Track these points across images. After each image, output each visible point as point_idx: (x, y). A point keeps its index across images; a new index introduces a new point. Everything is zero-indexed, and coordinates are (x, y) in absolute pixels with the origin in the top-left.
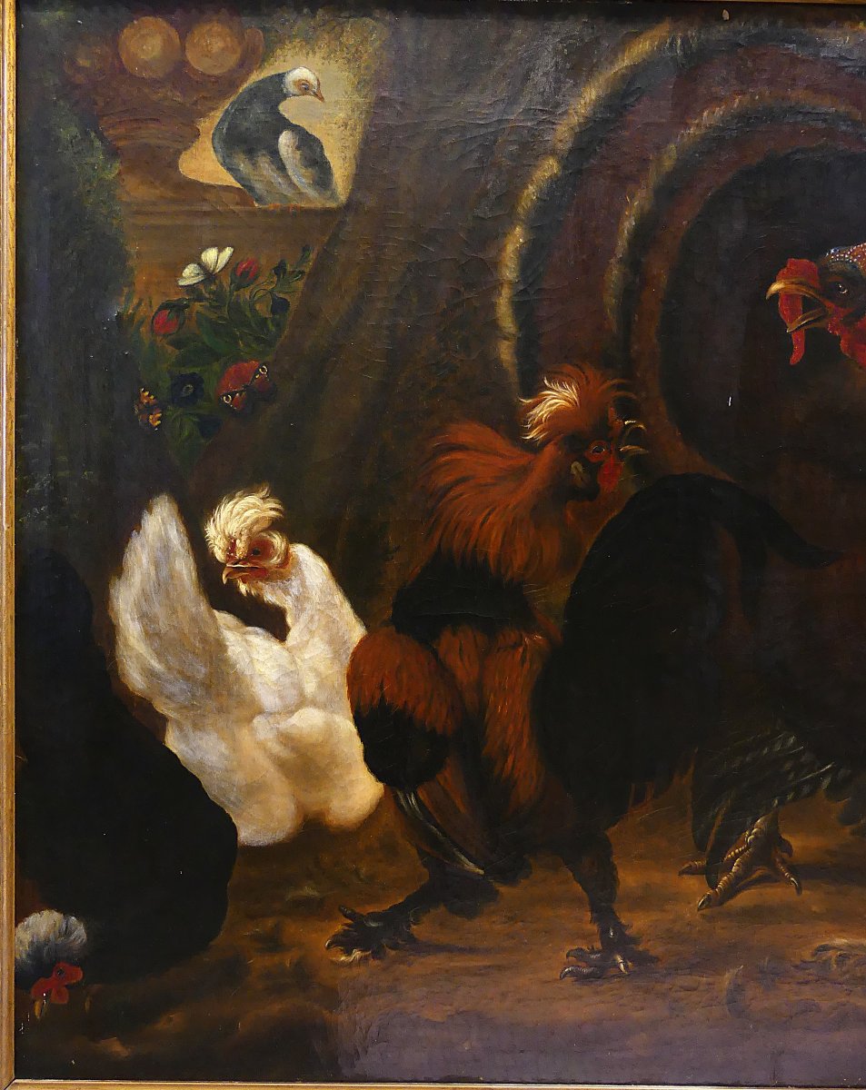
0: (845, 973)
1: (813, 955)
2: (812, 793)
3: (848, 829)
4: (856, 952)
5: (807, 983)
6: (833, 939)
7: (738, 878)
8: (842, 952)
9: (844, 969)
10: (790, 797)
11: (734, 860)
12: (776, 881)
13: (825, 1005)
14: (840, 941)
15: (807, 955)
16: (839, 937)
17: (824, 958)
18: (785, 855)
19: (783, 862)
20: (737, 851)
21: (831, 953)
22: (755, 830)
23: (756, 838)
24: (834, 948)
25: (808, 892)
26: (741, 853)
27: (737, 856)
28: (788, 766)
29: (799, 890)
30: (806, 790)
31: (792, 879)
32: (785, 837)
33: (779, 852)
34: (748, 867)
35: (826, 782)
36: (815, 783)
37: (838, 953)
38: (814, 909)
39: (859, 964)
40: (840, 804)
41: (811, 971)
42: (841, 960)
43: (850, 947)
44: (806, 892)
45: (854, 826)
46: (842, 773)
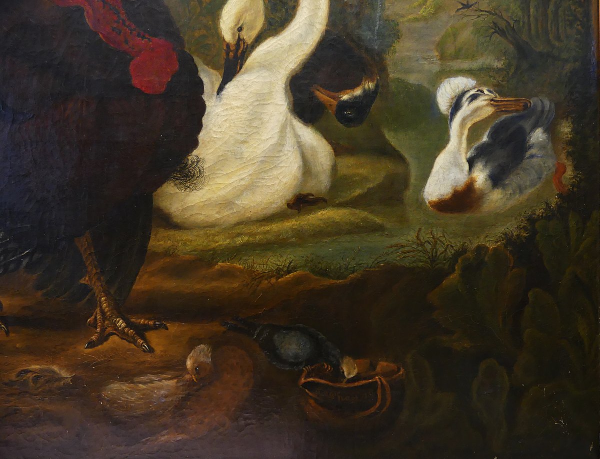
0: (38, 388)
1: (17, 376)
2: (16, 269)
3: (40, 293)
4: (46, 374)
5: (12, 395)
6: (30, 365)
8: (36, 374)
9: (38, 385)
10: (1, 272)
13: (25, 408)
14: (35, 367)
15: (13, 377)
16: (34, 364)
17: (24, 378)
21: (29, 375)
24: (31, 371)
25: (13, 335)
29: (7, 333)
30: (12, 266)
31: (3, 326)
35: (25, 262)
36: (19, 262)
37: (34, 375)
38: (18, 345)
39: (47, 381)
40: (35, 276)
41: (16, 387)
42: (36, 379)
43: (42, 370)
44: (12, 335)
45: (44, 291)
46: (36, 256)
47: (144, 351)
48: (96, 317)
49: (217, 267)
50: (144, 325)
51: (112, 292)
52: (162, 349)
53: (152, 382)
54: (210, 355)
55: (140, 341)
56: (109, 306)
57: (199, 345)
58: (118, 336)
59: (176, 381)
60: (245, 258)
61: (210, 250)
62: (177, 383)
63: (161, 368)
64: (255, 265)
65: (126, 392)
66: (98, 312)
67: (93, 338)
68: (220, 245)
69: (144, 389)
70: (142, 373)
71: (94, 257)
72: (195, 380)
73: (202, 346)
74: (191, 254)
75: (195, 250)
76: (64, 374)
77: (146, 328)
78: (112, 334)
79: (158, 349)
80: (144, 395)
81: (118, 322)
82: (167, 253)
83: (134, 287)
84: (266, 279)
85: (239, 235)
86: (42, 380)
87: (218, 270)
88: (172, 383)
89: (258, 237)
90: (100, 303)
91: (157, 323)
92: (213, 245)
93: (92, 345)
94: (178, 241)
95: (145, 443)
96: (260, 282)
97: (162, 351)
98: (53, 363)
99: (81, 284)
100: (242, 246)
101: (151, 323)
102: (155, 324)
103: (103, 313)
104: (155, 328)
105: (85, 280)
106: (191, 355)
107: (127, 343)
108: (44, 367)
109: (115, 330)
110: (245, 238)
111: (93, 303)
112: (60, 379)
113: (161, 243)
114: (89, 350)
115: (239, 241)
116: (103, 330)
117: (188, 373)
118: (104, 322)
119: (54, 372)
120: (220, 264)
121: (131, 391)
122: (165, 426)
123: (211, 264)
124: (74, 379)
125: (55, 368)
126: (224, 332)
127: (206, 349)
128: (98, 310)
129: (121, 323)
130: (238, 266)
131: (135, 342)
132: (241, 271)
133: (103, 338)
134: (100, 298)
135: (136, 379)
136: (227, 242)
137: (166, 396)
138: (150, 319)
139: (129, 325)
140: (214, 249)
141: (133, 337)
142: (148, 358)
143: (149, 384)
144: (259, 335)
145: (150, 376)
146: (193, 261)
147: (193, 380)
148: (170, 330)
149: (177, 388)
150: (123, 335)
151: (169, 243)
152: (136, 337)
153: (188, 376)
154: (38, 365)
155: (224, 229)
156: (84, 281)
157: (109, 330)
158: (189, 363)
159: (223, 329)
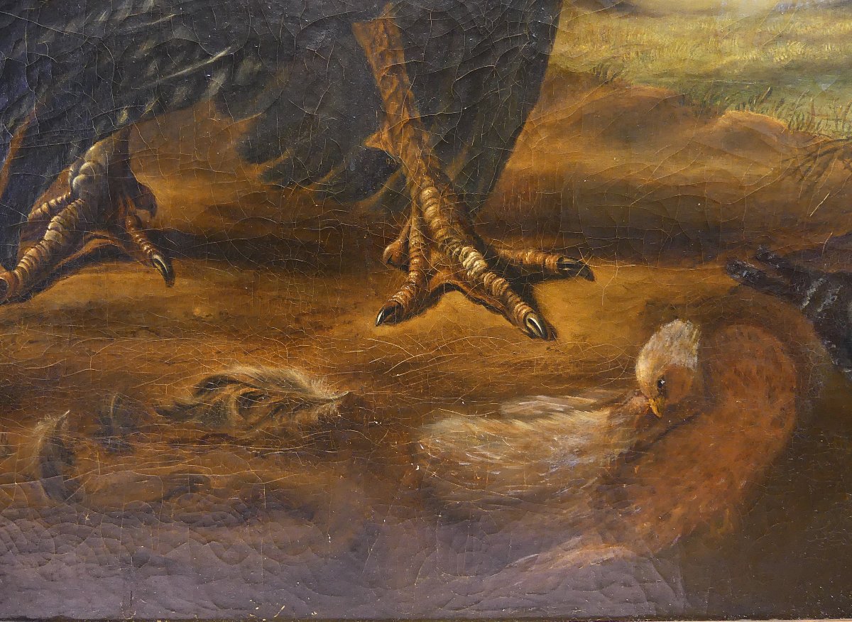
0: (253, 427)
1: (199, 392)
2: (190, 102)
3: (257, 170)
4: (274, 388)
5: (184, 441)
6: (231, 365)
7: (55, 252)
8: (247, 390)
9: (253, 419)
10: (148, 108)
11: (46, 218)
12: (127, 258)
13: (217, 479)
14: (243, 370)
15: (186, 395)
16: (242, 363)
17: (217, 399)
18: (143, 213)
19: (139, 225)
20: (53, 201)
21: (228, 390)
22: (86, 165)
23: (88, 181)
24: (232, 381)
25: (185, 282)
26: (61, 206)
27: (52, 211)
28: (145, 48)
29: (169, 276)
30: (181, 93)
31: (157, 257)
32: (141, 178)
33: (132, 208)
34: (74, 233)
35: (218, 81)
36: (200, 81)
37: (241, 392)
38: (197, 311)
39: (278, 409)
40: (243, 124)
41: (194, 421)
42: (247, 401)
43: (262, 380)
44: (181, 283)
45: (269, 165)
46: (247, 66)
47: (532, 335)
48: (407, 243)
49: (722, 121)
50: (534, 267)
51: (451, 173)
52: (577, 330)
53: (547, 413)
54: (695, 347)
55: (522, 309)
56: (443, 212)
57: (670, 320)
58: (464, 292)
59: (607, 412)
60: (790, 100)
61: (708, 75)
62: (610, 417)
63: (572, 379)
64: (817, 119)
65: (483, 440)
66: (414, 227)
67: (400, 296)
68: (734, 64)
69: (527, 434)
70: (522, 392)
71: (406, 79)
72: (655, 411)
73: (678, 324)
74: (660, 84)
75: (671, 74)
76: (321, 390)
77: (540, 274)
78: (450, 288)
79: (567, 331)
80: (527, 447)
81: (466, 256)
82: (599, 77)
83: (508, 165)
84: (841, 158)
85: (782, 38)
86: (262, 406)
87: (727, 130)
88: (599, 418)
89: (828, 48)
90: (419, 202)
91: (566, 261)
92: (715, 63)
93: (394, 315)
94: (628, 46)
95: (525, 568)
96: (826, 166)
97: (575, 336)
98: (292, 360)
99: (369, 151)
100: (787, 68)
101: (551, 261)
102: (560, 265)
103: (426, 231)
104: (562, 274)
105: (379, 139)
106: (648, 346)
107: (487, 313)
108: (270, 370)
109: (458, 277)
110: (797, 49)
111: (400, 203)
112: (312, 403)
113: (585, 48)
114: (387, 330)
115: (782, 54)
116: (425, 276)
117: (640, 394)
118: (428, 255)
119: (294, 385)
120: (731, 112)
121: (493, 438)
122: (575, 527)
123: (707, 112)
124: (349, 404)
125: (298, 374)
126: (734, 291)
127: (686, 332)
128: (413, 222)
129: (473, 260)
130: (776, 120)
131: (506, 311)
132: (782, 134)
133: (426, 298)
134: (420, 191)
135: (507, 408)
136: (753, 54)
137: (581, 452)
138: (548, 251)
139: (495, 264)
140: (717, 73)
141: (503, 299)
142: (539, 352)
143: (541, 421)
144: (816, 300)
145: (544, 400)
146: (665, 101)
147: (650, 410)
148: (598, 282)
149: (610, 431)
150: (477, 292)
151: (605, 52)
152: (512, 297)
153: (637, 402)
154: (252, 364)
155: (747, 21)
156: (379, 141)
157: (442, 276)
158: (643, 369)
159: (730, 281)
